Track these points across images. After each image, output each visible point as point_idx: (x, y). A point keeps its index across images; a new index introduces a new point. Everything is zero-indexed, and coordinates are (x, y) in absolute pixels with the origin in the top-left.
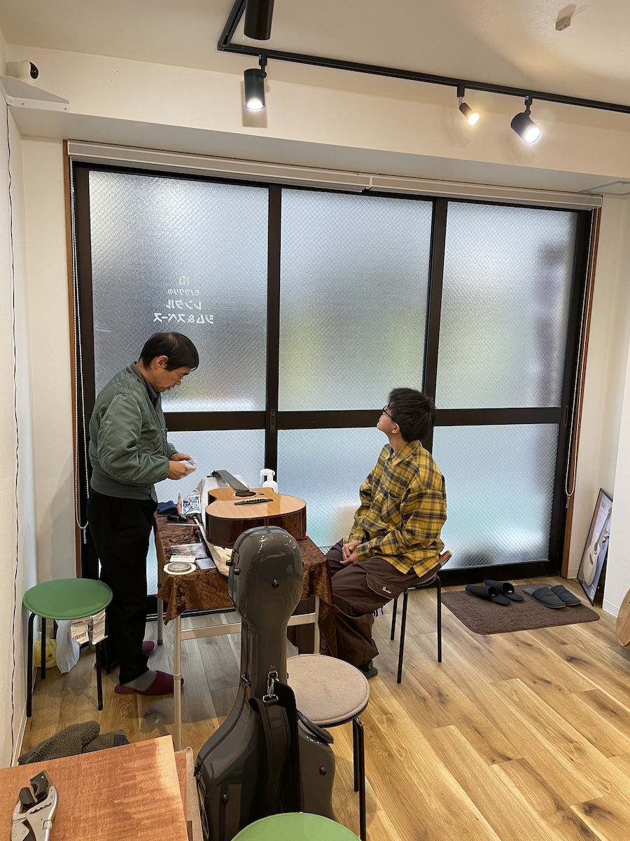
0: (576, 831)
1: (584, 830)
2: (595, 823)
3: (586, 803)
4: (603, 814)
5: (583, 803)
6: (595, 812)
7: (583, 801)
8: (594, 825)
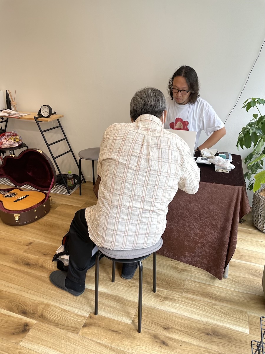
0: (28, 309)
1: (24, 313)
2: (20, 321)
3: (29, 330)
4: (17, 331)
5: (30, 329)
6: (22, 328)
7: (31, 330)
8: (21, 319)
